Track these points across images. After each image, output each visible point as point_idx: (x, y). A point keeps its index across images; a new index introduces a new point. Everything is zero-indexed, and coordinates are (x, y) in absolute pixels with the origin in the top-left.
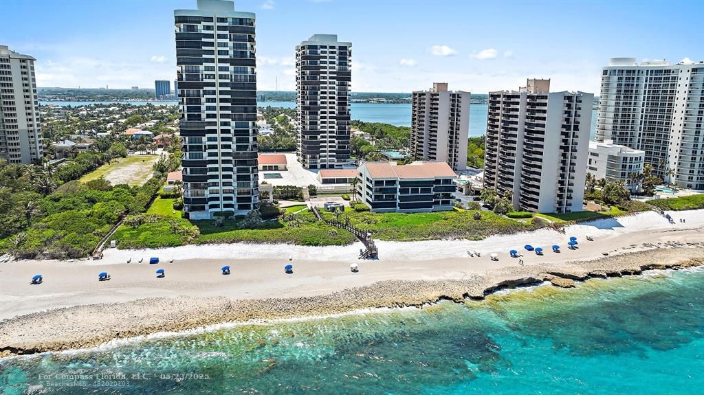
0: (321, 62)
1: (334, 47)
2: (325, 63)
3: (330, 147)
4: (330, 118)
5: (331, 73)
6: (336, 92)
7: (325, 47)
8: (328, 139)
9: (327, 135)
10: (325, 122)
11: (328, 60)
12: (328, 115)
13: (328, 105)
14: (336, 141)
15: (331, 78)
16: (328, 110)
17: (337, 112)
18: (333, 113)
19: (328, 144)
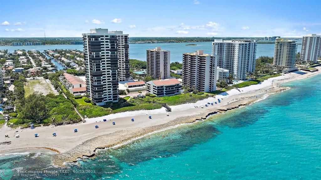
0: (119, 42)
1: (122, 36)
2: (120, 42)
3: (123, 73)
4: (122, 62)
5: (122, 46)
6: (124, 53)
7: (120, 36)
8: (122, 70)
9: (122, 69)
10: (121, 64)
11: (121, 41)
12: (121, 61)
13: (121, 58)
14: (125, 71)
15: (122, 47)
16: (121, 60)
17: (125, 60)
18: (123, 60)
19: (122, 72)
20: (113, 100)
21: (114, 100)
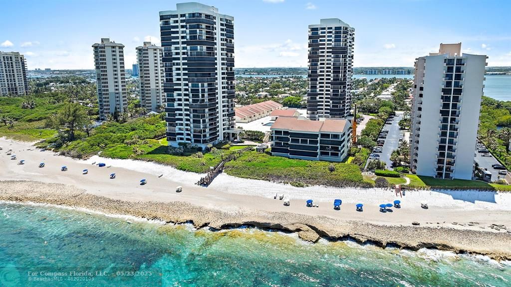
0: (321, 41)
1: (331, 28)
2: (324, 41)
3: (326, 105)
4: (327, 83)
5: (328, 48)
6: (332, 63)
7: (324, 29)
8: (324, 100)
9: (325, 96)
10: (323, 87)
11: (326, 39)
12: (325, 81)
13: (325, 73)
14: (331, 102)
15: (328, 52)
16: (325, 77)
18: (329, 79)
20: (193, 141)
21: (196, 141)
